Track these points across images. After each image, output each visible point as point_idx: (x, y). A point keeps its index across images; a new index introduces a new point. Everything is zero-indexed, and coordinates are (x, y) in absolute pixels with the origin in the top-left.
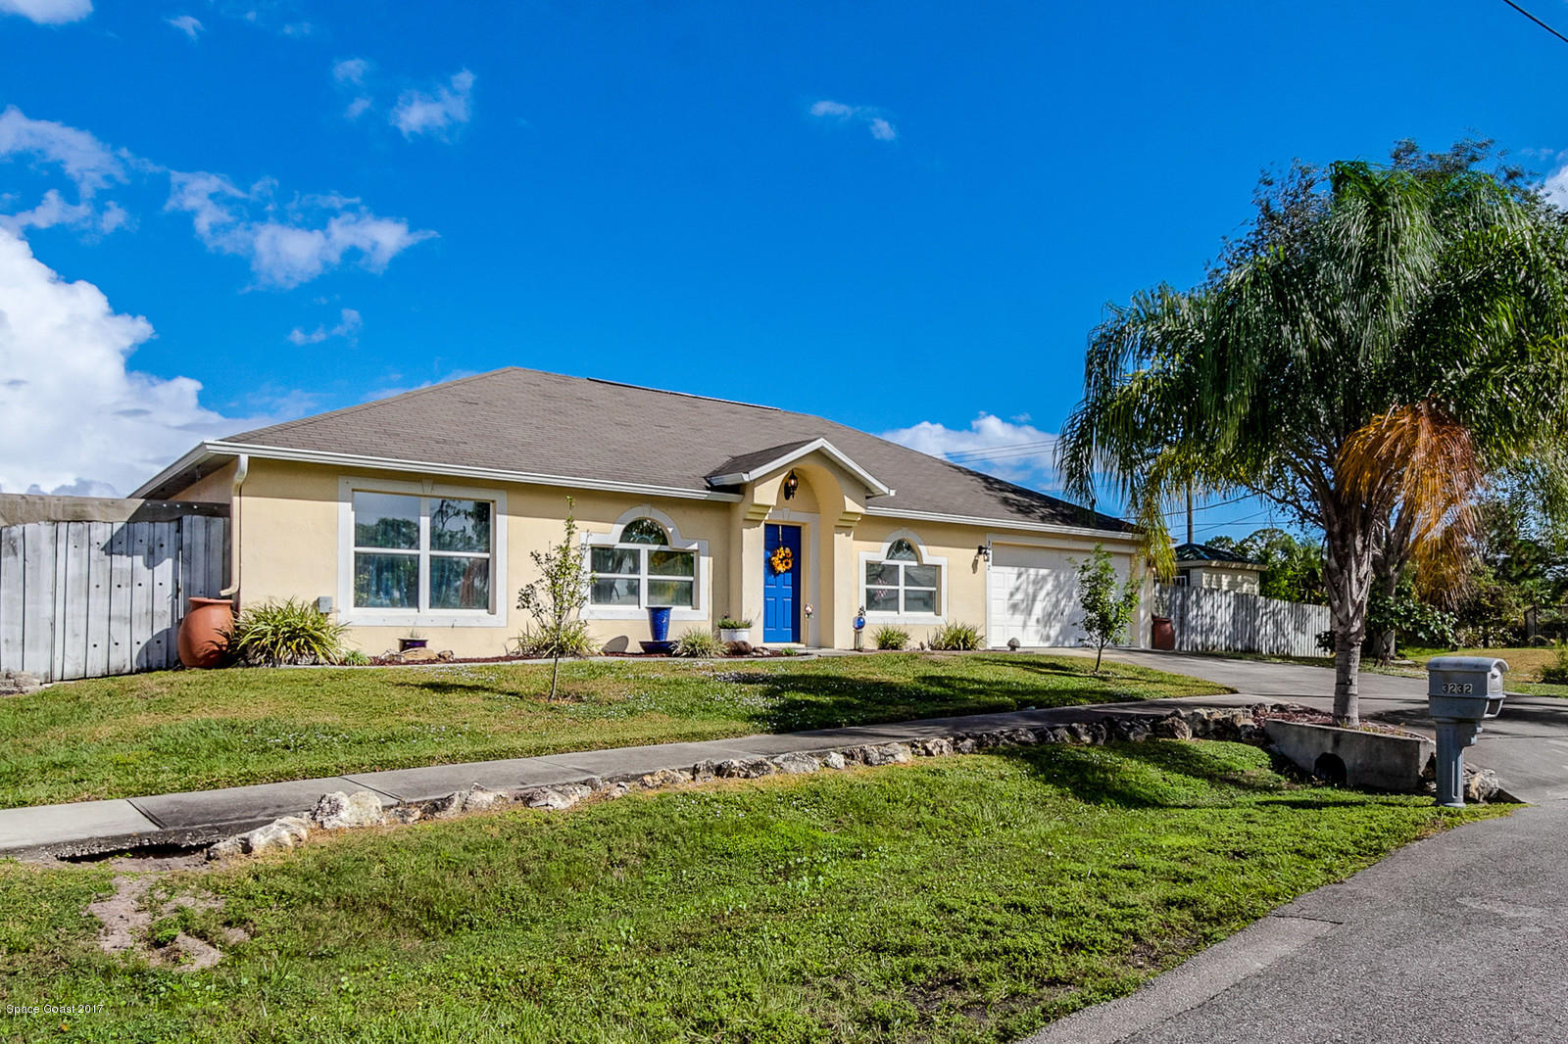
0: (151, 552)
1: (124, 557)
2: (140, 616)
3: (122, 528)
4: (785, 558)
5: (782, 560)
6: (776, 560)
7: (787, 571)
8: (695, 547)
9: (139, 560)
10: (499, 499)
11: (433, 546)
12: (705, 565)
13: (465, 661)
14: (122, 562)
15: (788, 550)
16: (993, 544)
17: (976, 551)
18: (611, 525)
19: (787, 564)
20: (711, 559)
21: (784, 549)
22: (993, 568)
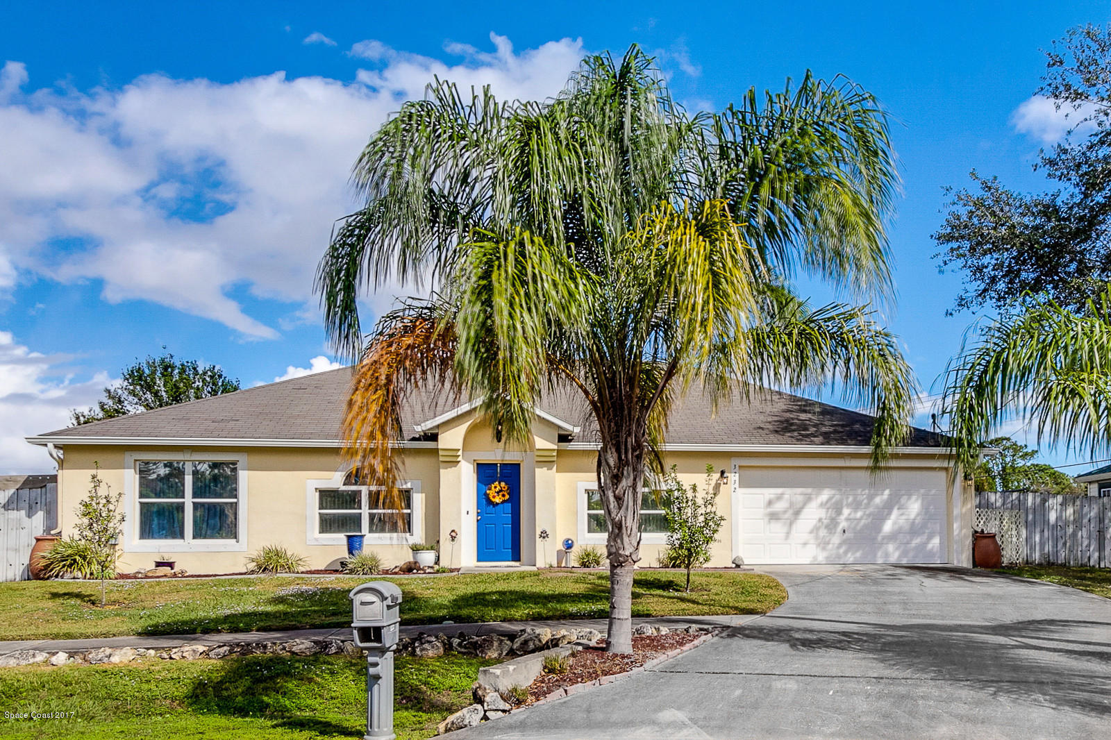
0: (30, 507)
1: (15, 511)
2: (24, 547)
3: (14, 493)
4: (501, 491)
5: (498, 493)
6: (491, 493)
7: (504, 502)
8: (409, 485)
9: (23, 513)
10: (241, 459)
11: (195, 495)
12: (418, 500)
13: (192, 576)
14: (13, 514)
15: (503, 484)
16: (739, 467)
17: (719, 475)
18: (333, 473)
19: (504, 496)
20: (424, 495)
21: (500, 483)
22: (741, 491)
